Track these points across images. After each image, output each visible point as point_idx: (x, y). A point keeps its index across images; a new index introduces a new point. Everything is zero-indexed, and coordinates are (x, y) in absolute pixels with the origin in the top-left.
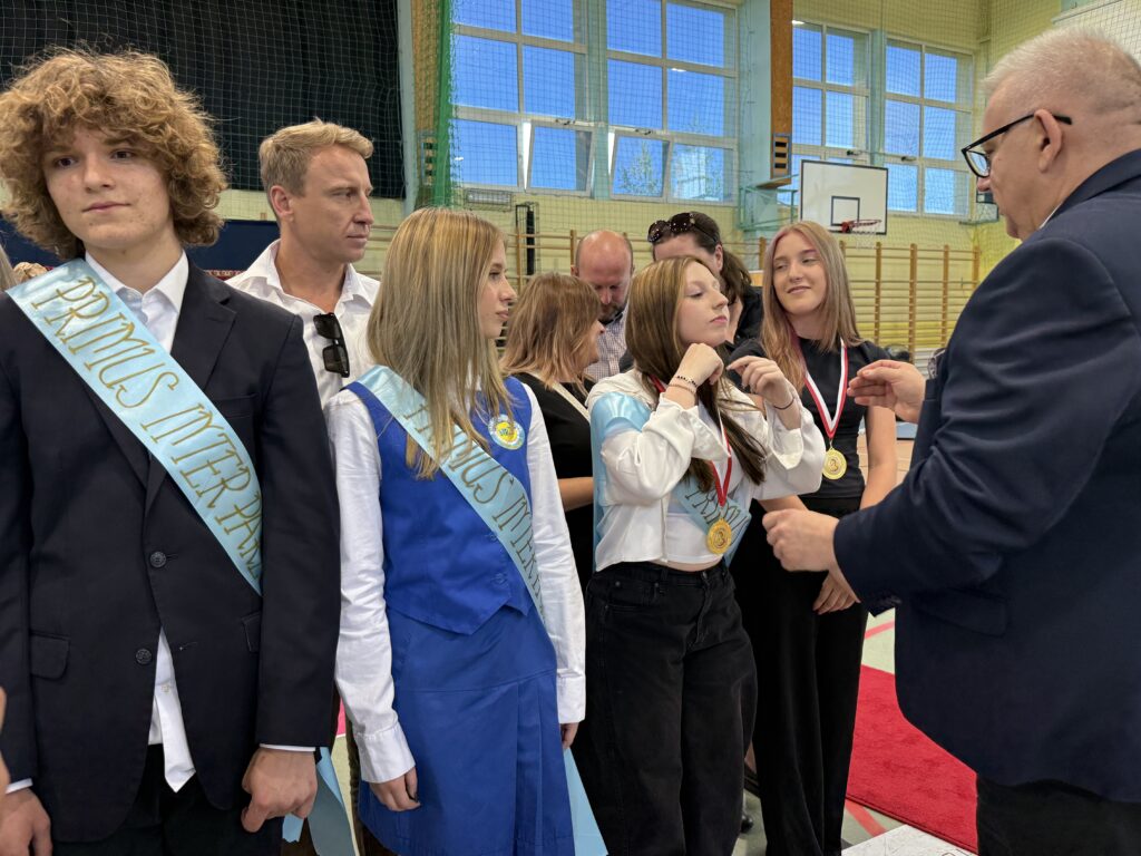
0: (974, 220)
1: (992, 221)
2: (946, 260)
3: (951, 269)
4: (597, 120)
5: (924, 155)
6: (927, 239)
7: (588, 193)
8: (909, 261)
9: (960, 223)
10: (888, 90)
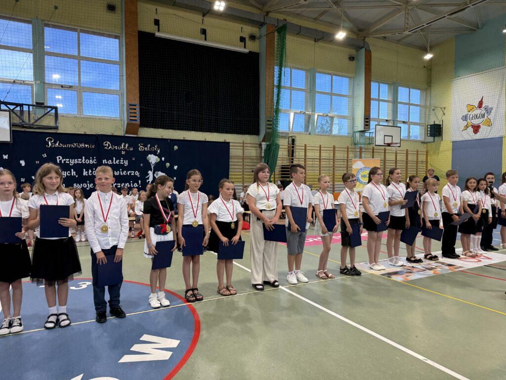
0: (426, 141)
1: (432, 142)
2: (417, 154)
3: (419, 157)
4: (312, 112)
5: (410, 121)
6: (411, 148)
7: (308, 133)
8: (405, 155)
9: (422, 142)
10: (399, 101)
